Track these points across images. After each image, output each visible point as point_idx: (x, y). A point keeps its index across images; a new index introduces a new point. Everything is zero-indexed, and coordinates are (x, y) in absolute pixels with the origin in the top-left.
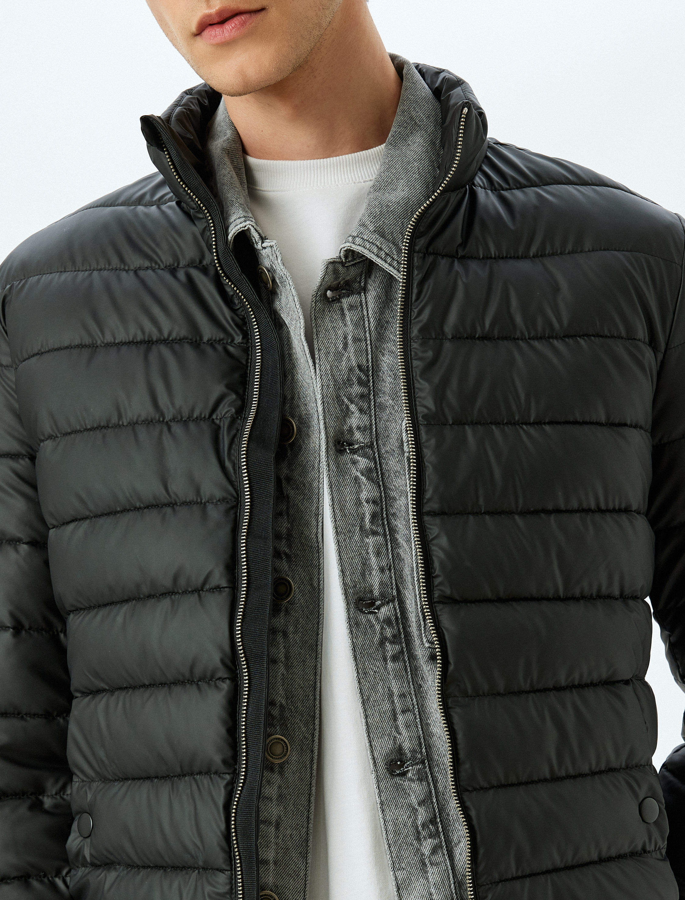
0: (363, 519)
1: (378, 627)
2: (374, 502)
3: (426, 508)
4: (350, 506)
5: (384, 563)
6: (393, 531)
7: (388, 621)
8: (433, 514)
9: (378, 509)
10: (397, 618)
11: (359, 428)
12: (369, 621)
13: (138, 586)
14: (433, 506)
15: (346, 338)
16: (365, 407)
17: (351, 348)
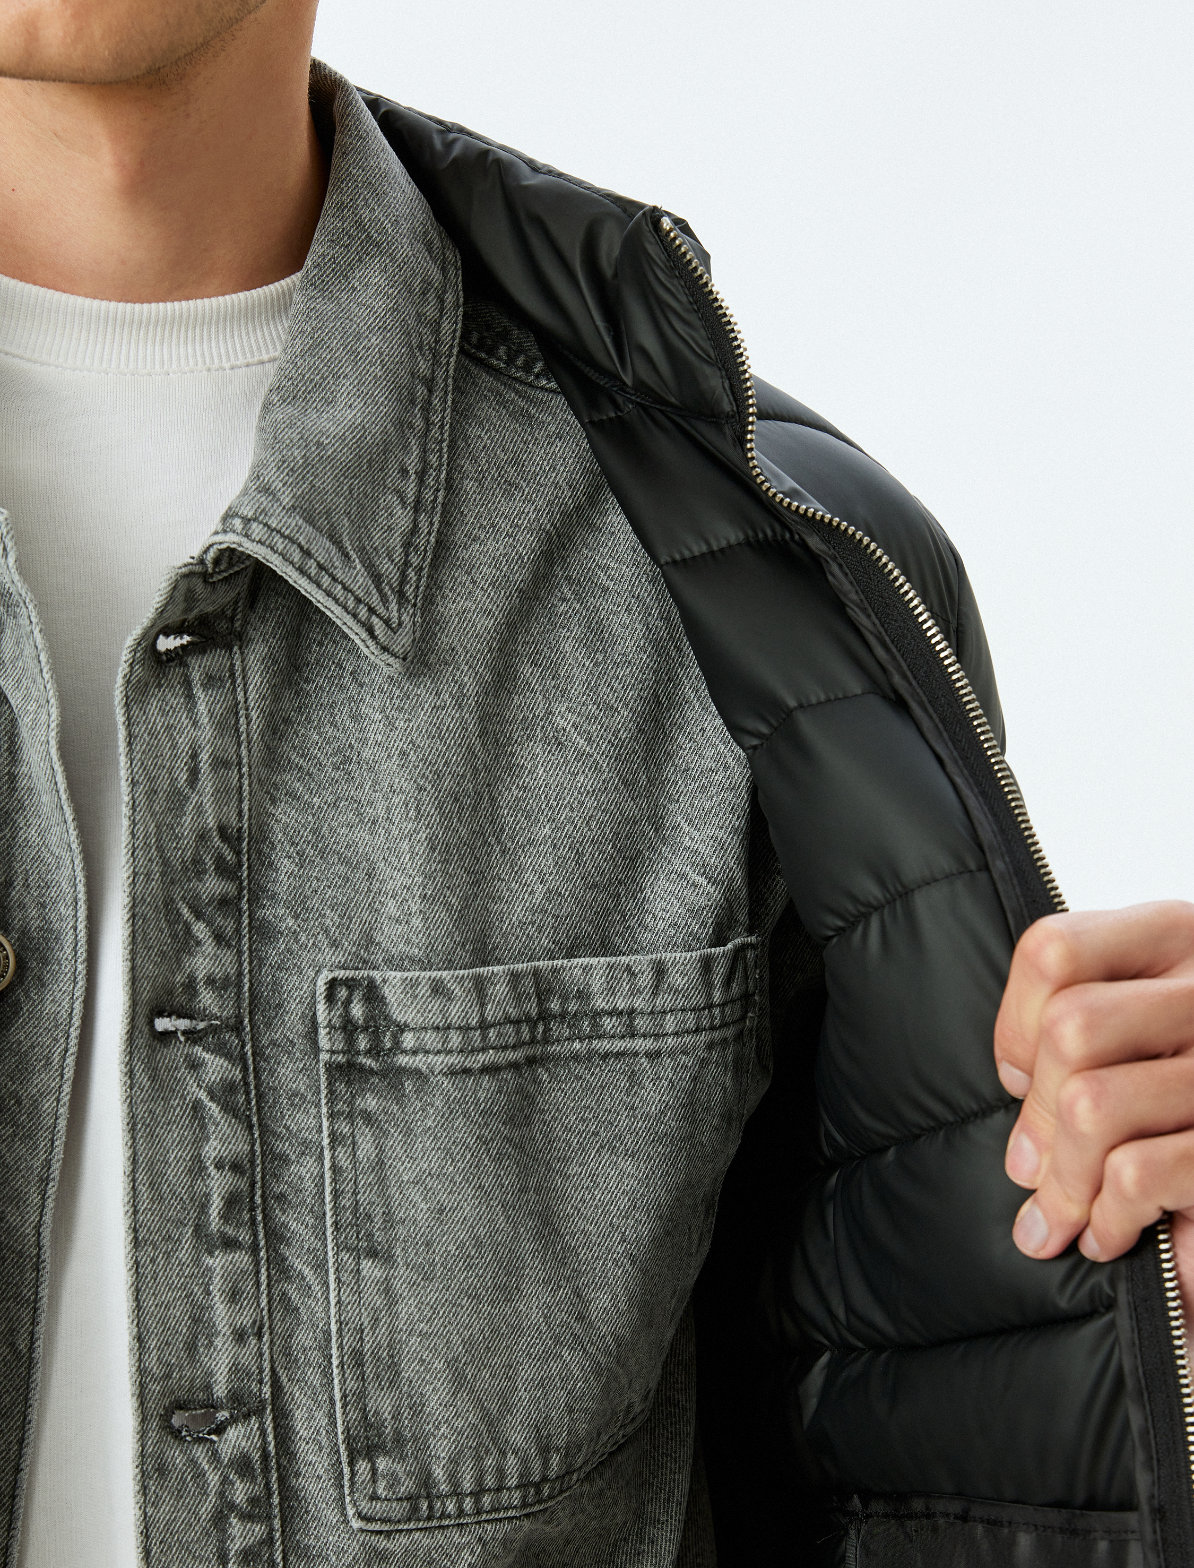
0: (204, 1208)
1: (213, 1479)
2: (236, 1168)
4: (175, 1174)
5: (246, 1319)
6: (276, 1236)
7: (243, 1465)
9: (243, 1184)
10: (265, 1456)
11: (210, 981)
12: (193, 1462)
15: (194, 756)
16: (229, 931)
17: (207, 783)
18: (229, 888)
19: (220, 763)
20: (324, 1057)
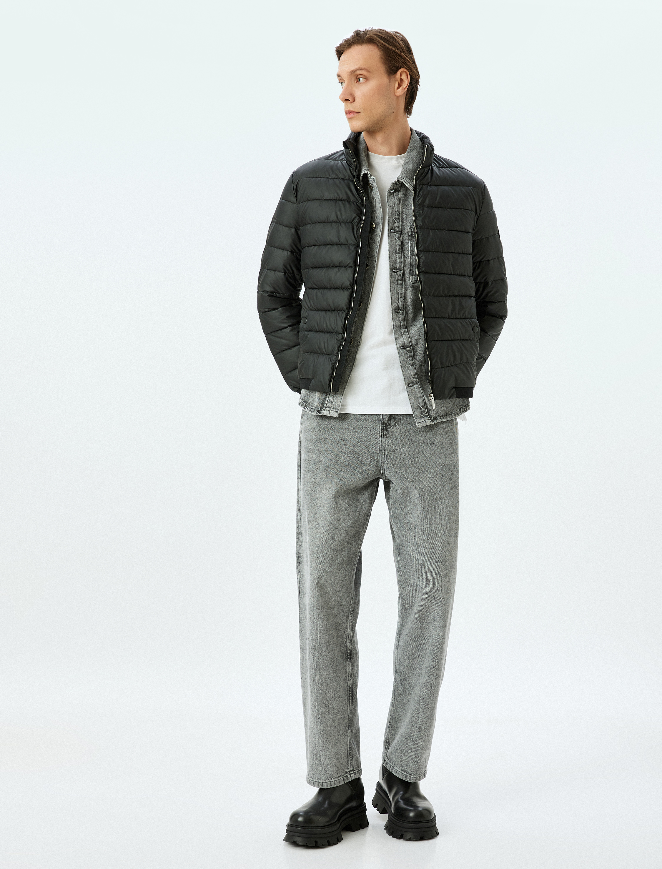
0: (396, 249)
1: (397, 276)
2: (400, 245)
3: (419, 250)
5: (400, 261)
6: (404, 253)
7: (400, 275)
8: (421, 251)
9: (400, 247)
10: (402, 275)
11: (397, 226)
12: (395, 274)
13: (330, 264)
14: (421, 249)
15: (395, 203)
16: (399, 222)
17: (396, 206)
18: (399, 217)
19: (397, 204)
20: (409, 235)
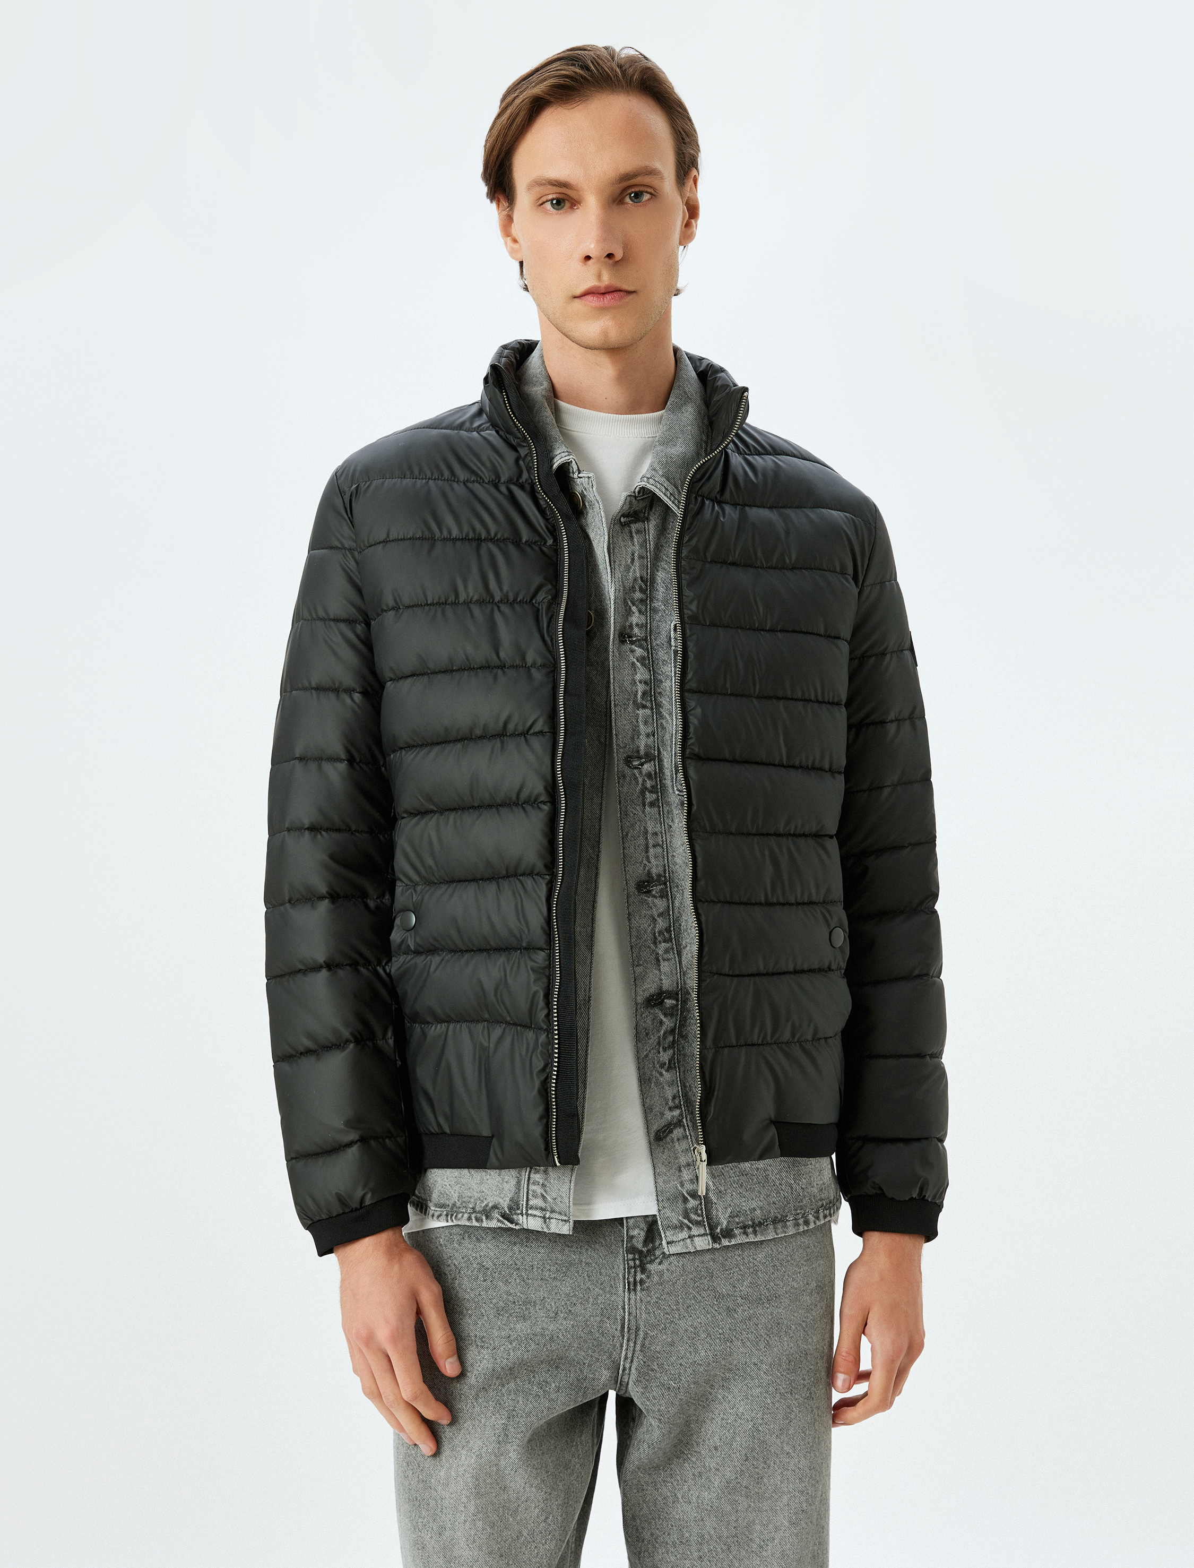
0: (636, 695)
1: (640, 780)
2: (646, 683)
3: (688, 688)
4: (626, 684)
5: (650, 730)
6: (659, 705)
7: (649, 775)
8: (692, 691)
9: (648, 688)
10: (656, 773)
11: (637, 625)
12: (634, 775)
14: (693, 686)
15: (633, 555)
16: (643, 610)
17: (637, 563)
18: (644, 596)
19: (641, 557)
20: (673, 648)
